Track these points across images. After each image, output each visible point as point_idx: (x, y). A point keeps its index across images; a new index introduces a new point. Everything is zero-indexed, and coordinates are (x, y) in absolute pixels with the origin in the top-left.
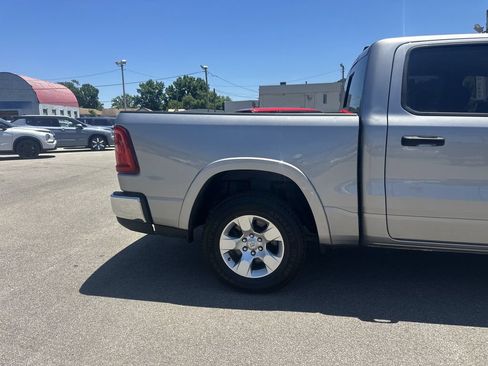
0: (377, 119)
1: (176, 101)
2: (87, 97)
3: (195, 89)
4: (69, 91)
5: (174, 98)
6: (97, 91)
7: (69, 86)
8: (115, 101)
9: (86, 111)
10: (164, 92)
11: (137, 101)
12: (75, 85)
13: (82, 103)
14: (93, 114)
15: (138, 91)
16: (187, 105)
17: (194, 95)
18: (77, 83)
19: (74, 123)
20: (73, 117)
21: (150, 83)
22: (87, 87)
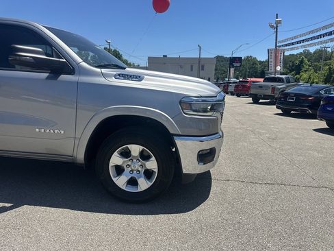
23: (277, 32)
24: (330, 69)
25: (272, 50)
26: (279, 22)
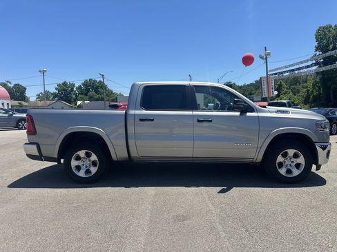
0: (132, 112)
1: (83, 96)
2: (18, 93)
3: (97, 87)
4: (3, 89)
5: (82, 93)
6: (25, 89)
7: (4, 85)
8: (39, 95)
9: (16, 103)
10: (75, 89)
11: (55, 95)
12: (8, 84)
13: (13, 97)
14: (21, 106)
15: (56, 89)
16: (91, 99)
17: (96, 92)
18: (10, 83)
19: (7, 111)
20: (6, 107)
21: (65, 84)
22: (17, 86)
23: (266, 62)
24: (308, 91)
25: (264, 78)
26: (269, 54)
